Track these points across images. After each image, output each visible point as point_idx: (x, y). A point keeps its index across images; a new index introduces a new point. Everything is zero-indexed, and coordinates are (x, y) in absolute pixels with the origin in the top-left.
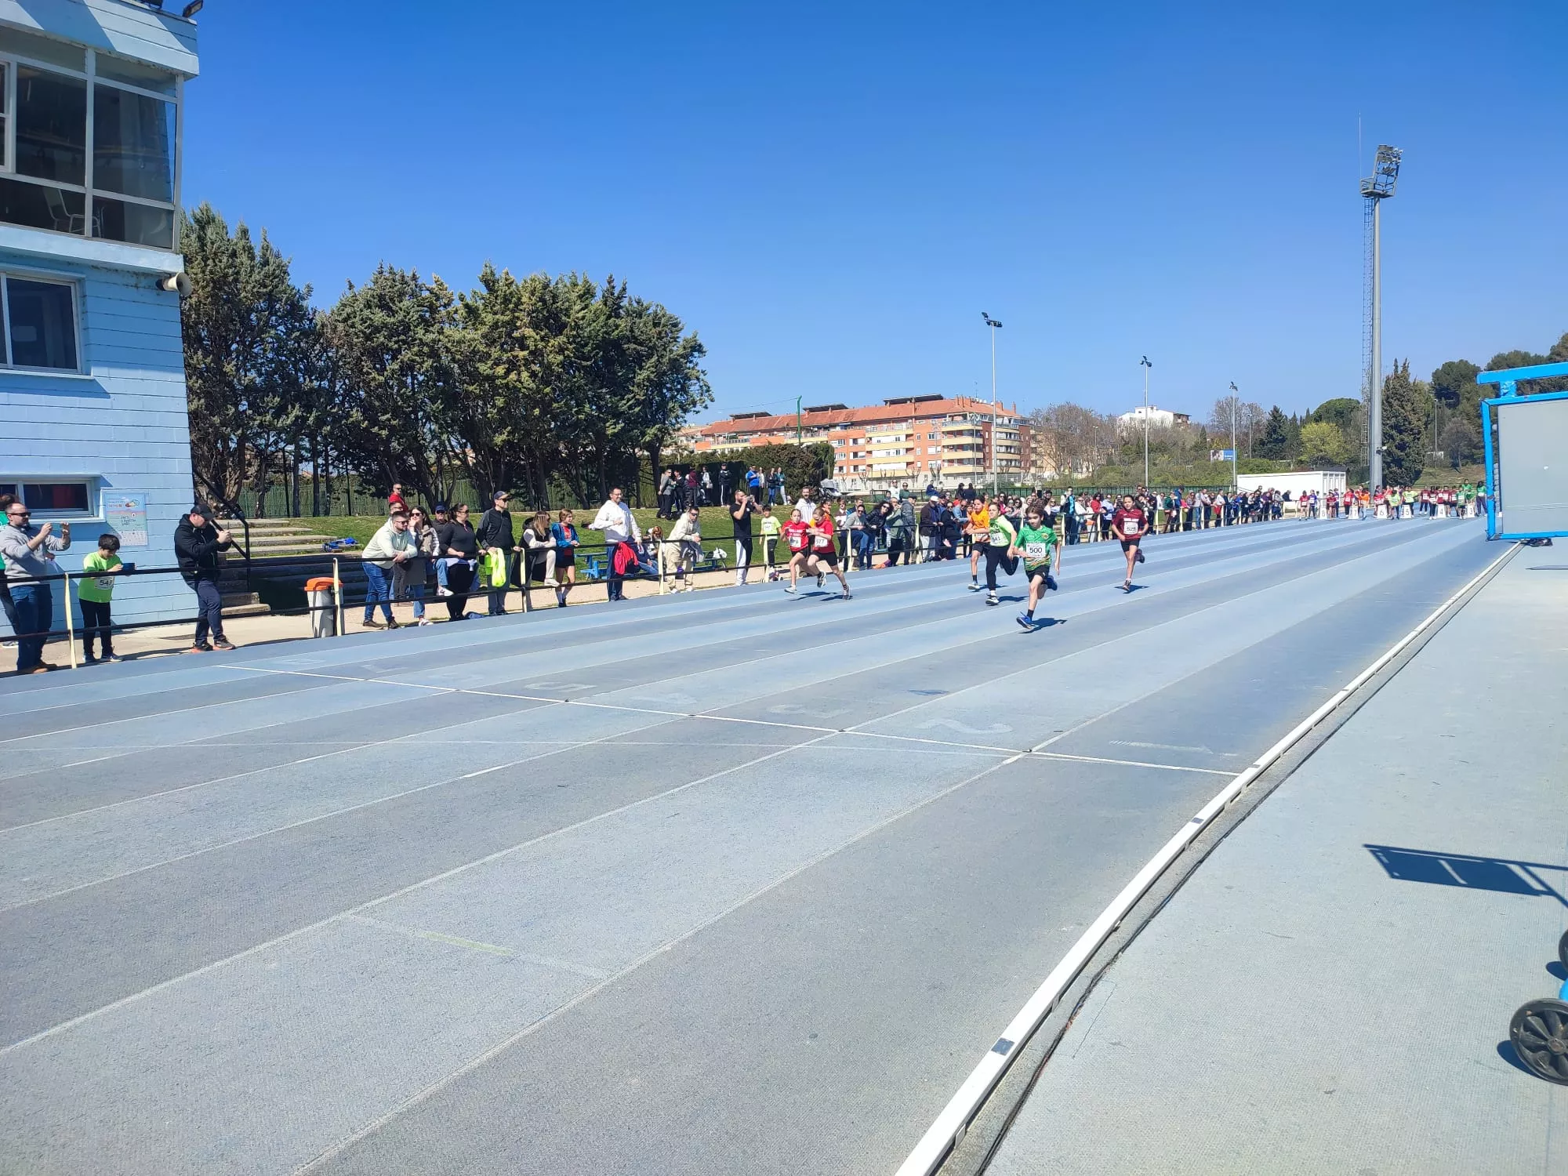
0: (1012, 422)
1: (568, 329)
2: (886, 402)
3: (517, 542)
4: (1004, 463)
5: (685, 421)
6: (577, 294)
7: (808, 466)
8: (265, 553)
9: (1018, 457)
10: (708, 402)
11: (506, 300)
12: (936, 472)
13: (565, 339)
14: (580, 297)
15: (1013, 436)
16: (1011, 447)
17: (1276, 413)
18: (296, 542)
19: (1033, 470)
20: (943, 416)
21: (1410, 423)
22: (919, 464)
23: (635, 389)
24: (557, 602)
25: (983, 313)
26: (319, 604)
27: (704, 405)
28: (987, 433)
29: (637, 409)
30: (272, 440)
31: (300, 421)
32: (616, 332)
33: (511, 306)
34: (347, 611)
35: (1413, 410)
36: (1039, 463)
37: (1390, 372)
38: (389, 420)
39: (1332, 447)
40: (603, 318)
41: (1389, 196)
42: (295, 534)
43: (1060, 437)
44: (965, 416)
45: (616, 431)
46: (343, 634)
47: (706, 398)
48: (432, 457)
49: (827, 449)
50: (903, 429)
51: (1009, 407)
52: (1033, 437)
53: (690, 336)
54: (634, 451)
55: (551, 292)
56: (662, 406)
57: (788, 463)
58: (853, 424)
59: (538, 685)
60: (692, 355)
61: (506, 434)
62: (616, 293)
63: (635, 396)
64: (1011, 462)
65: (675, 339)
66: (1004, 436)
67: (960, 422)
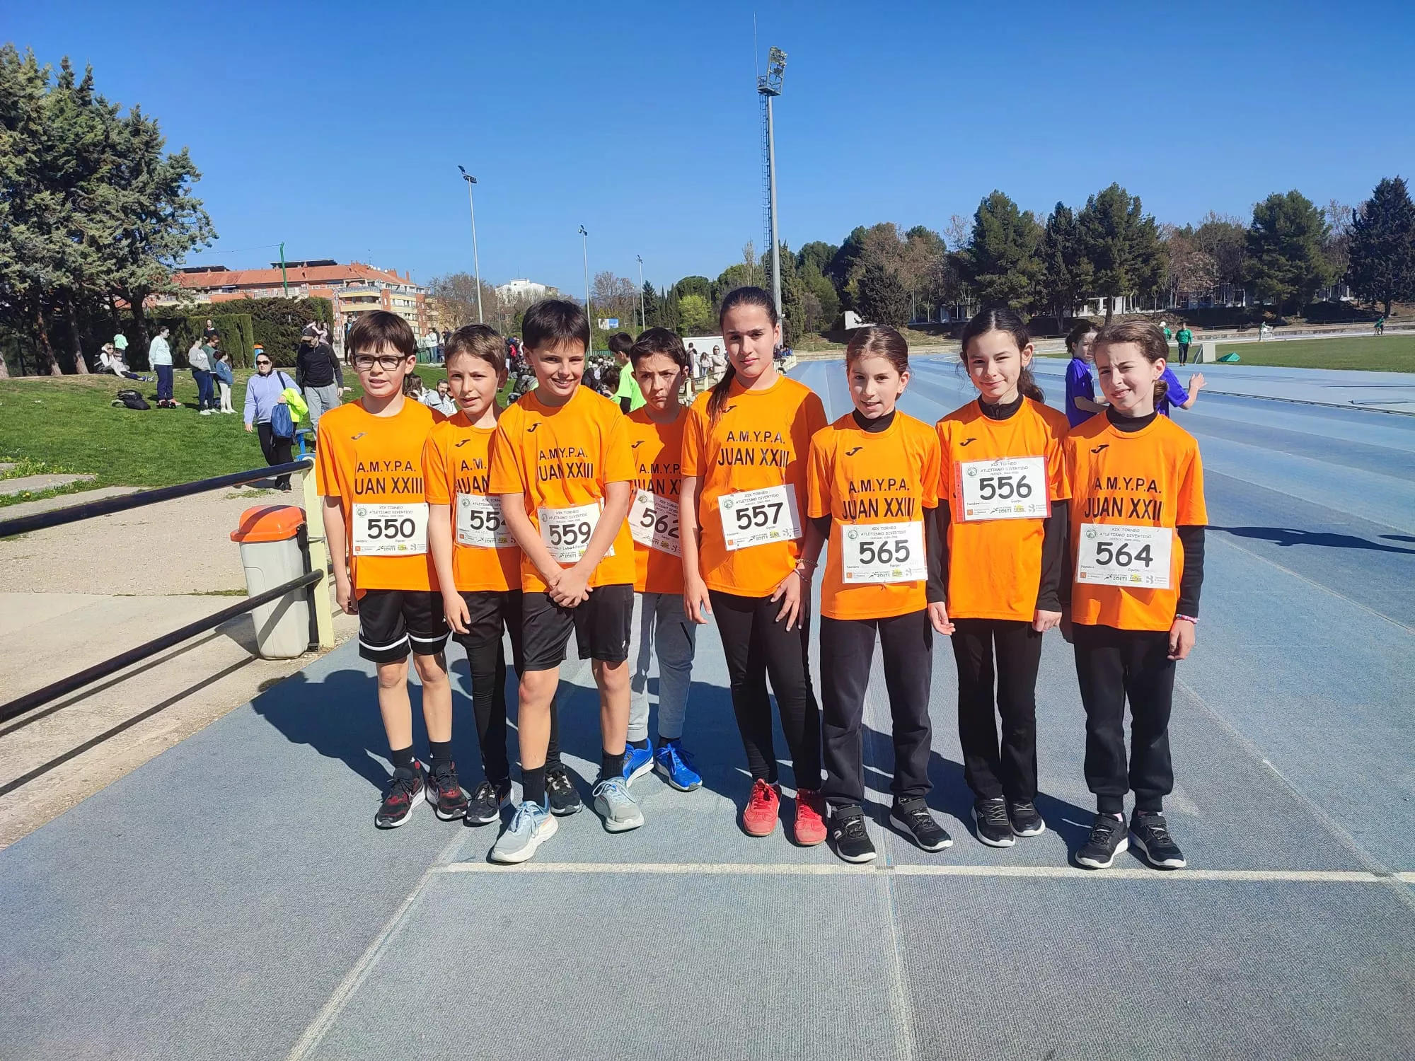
0: (408, 290)
2: (274, 265)
15: (410, 303)
17: (647, 287)
25: (460, 168)
28: (386, 300)
44: (362, 283)
52: (429, 305)
58: (238, 287)
62: (78, 83)
66: (402, 302)
67: (358, 288)
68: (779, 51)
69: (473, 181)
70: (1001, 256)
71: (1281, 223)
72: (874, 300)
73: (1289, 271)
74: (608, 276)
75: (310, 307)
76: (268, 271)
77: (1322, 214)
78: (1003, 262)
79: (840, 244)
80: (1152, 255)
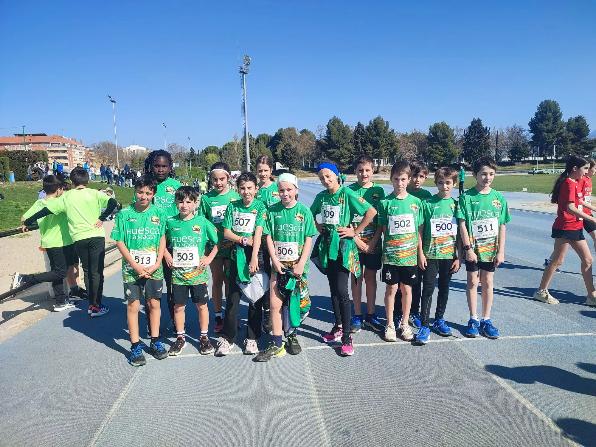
2: (16, 135)
15: (82, 153)
16: (81, 159)
17: (192, 149)
20: (48, 143)
25: (109, 96)
41: (248, 74)
66: (78, 153)
67: (57, 146)
68: (248, 57)
69: (115, 102)
70: (337, 142)
71: (439, 134)
72: (288, 158)
73: (443, 151)
74: (174, 145)
75: (36, 155)
76: (13, 137)
77: (453, 130)
78: (338, 145)
79: (273, 135)
80: (393, 144)
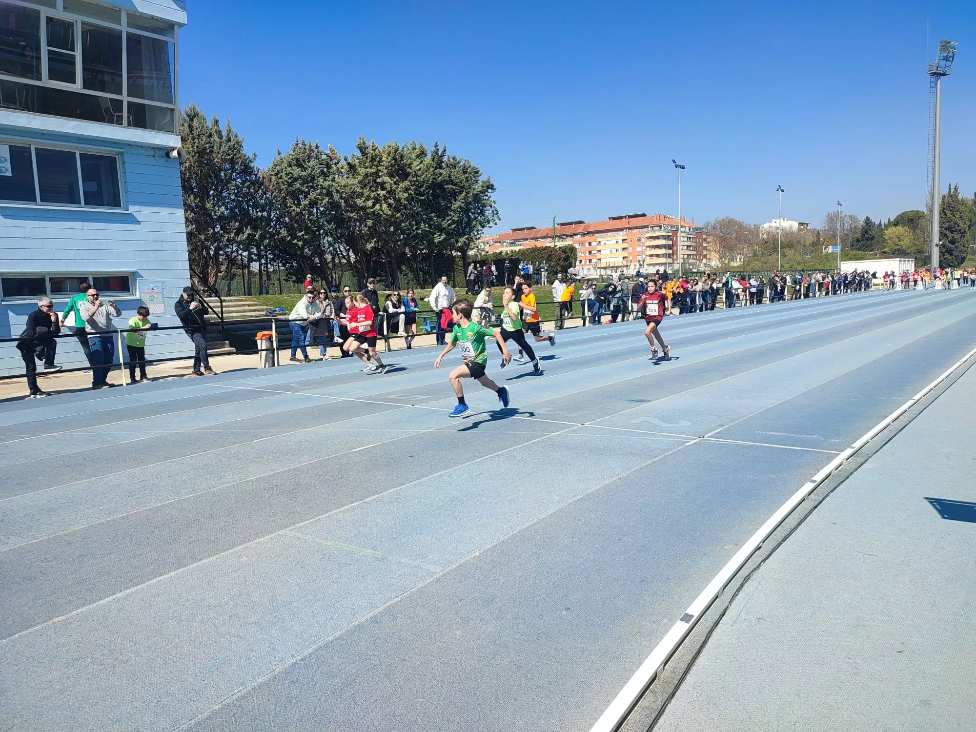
0: (691, 231)
1: (411, 176)
2: (610, 218)
3: (381, 309)
4: (686, 257)
5: (483, 233)
6: (415, 155)
7: (560, 260)
8: (232, 318)
9: (694, 253)
10: (497, 221)
11: (373, 159)
12: (642, 263)
13: (409, 183)
14: (418, 156)
15: (691, 239)
16: (690, 246)
17: (868, 221)
18: (250, 311)
19: (704, 261)
20: (647, 227)
21: (958, 226)
22: (631, 258)
23: (452, 213)
24: (406, 346)
25: (672, 160)
26: (264, 348)
27: (494, 223)
28: (675, 238)
29: (453, 226)
30: (234, 249)
31: (251, 237)
32: (440, 178)
33: (376, 163)
34: (280, 352)
35: (961, 217)
36: (708, 256)
37: (946, 192)
38: (303, 235)
39: (906, 243)
40: (432, 169)
41: (947, 75)
42: (249, 305)
43: (723, 240)
44: (660, 227)
45: (440, 240)
46: (278, 365)
47: (496, 218)
48: (329, 257)
49: (572, 249)
50: (621, 235)
51: (688, 220)
52: (705, 240)
53: (486, 179)
54: (451, 253)
55: (399, 153)
56: (469, 223)
57: (547, 258)
58: (588, 233)
59: (396, 395)
60: (487, 191)
61: (374, 243)
62: (440, 153)
63: (452, 218)
64: (690, 256)
65: (477, 181)
66: (686, 239)
67: (657, 231)
68: (949, 43)
74: (838, 214)
